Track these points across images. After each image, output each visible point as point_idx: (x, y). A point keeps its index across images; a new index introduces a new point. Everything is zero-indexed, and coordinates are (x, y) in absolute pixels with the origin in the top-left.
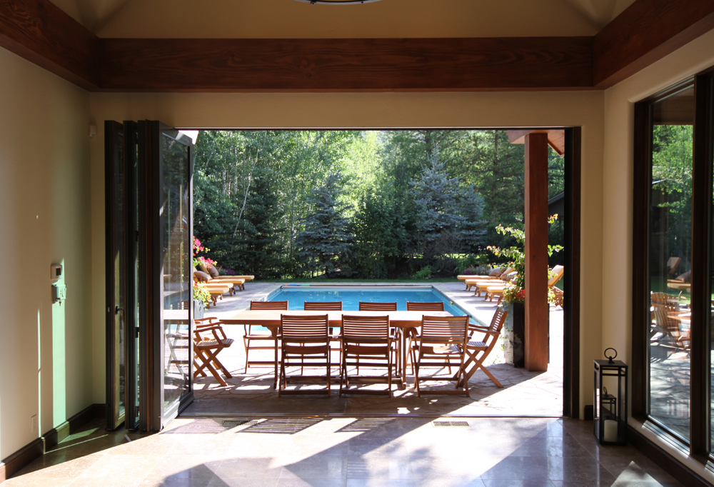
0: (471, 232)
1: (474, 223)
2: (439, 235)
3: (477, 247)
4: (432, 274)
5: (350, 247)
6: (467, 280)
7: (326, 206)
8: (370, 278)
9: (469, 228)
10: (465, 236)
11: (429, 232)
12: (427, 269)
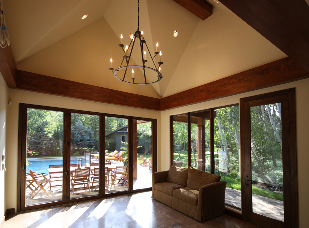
0: (91, 142)
1: (91, 139)
2: (81, 142)
3: (92, 146)
4: (79, 154)
5: (51, 146)
6: (94, 156)
7: (42, 132)
8: (58, 156)
9: (90, 140)
10: (89, 143)
11: (78, 141)
12: (78, 153)
